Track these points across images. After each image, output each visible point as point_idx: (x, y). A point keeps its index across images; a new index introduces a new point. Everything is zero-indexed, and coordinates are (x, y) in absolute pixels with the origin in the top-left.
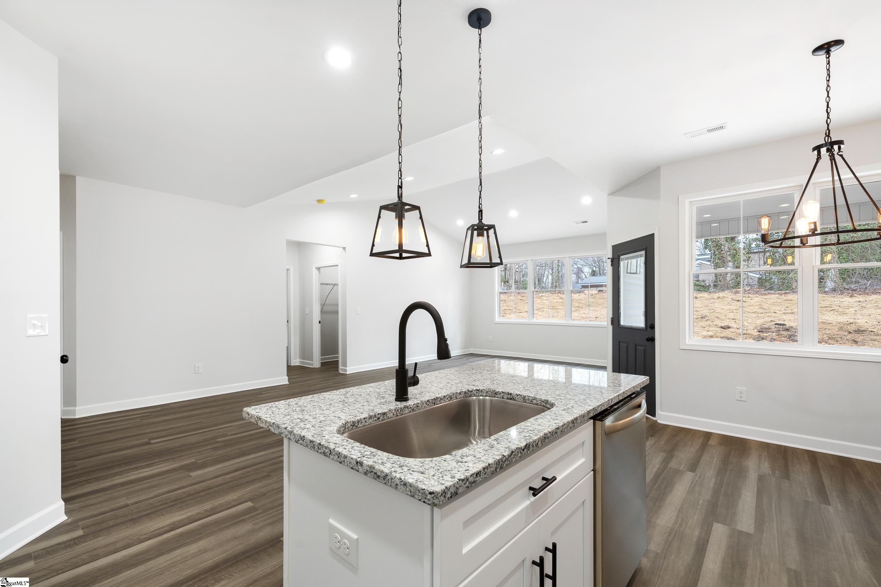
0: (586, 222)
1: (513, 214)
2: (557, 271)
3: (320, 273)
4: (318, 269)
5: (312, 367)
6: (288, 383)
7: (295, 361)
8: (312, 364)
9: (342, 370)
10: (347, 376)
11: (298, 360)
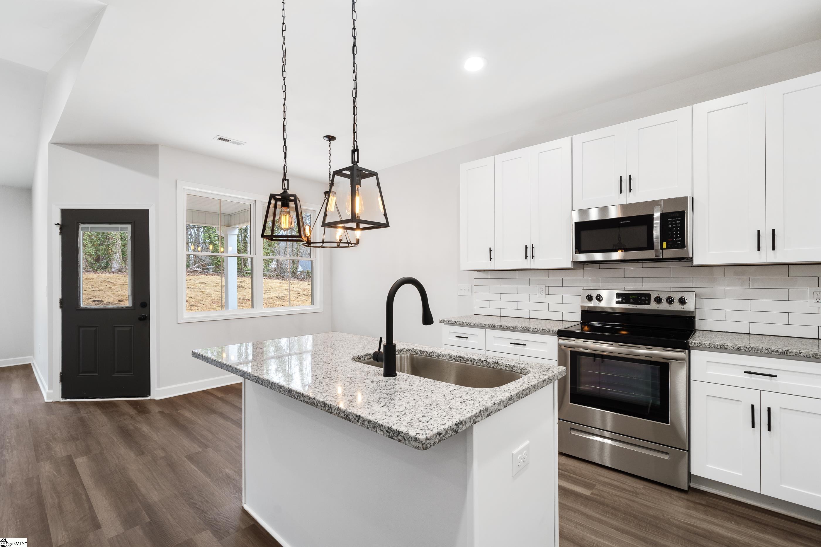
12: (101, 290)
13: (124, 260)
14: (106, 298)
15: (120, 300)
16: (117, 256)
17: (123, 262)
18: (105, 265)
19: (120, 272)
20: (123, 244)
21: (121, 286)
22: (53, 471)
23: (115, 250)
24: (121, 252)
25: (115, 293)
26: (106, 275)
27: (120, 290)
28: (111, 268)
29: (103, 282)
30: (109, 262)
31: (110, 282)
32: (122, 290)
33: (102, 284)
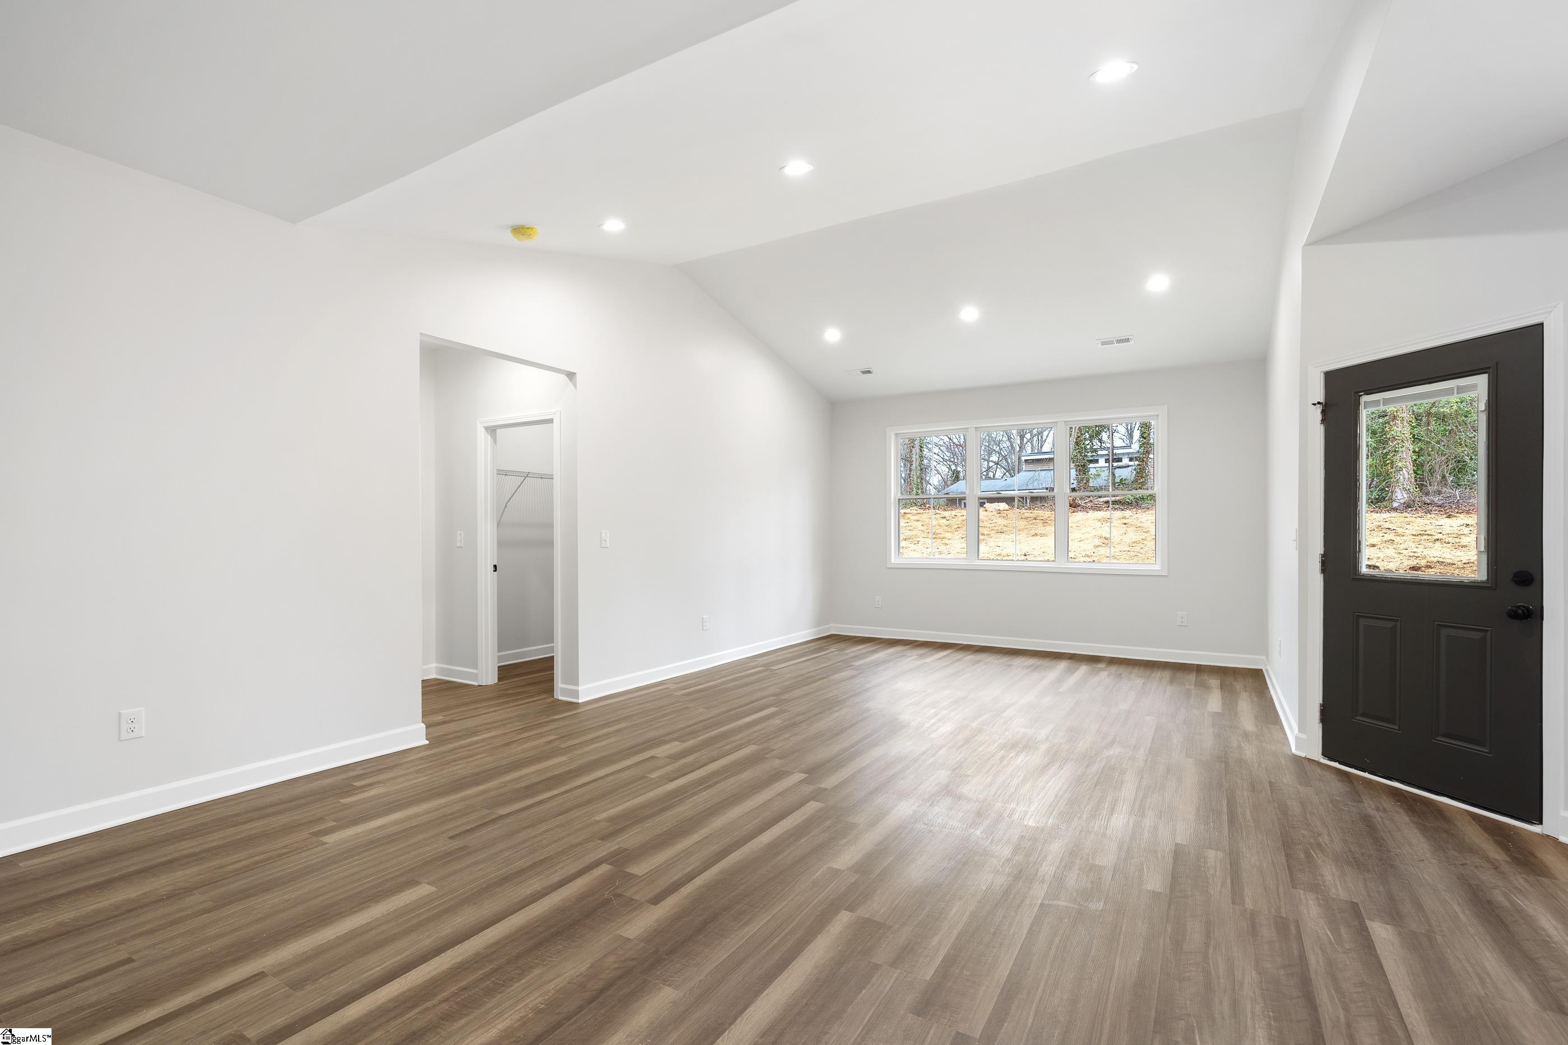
0: (1127, 340)
1: (969, 314)
2: (919, 468)
3: (495, 442)
4: (492, 430)
5: (476, 684)
6: (428, 742)
7: (424, 667)
8: (475, 677)
9: (565, 692)
10: (580, 710)
11: (434, 665)
12: (1374, 546)
13: (1417, 484)
14: (1383, 561)
15: (1413, 567)
16: (1404, 474)
17: (1417, 486)
18: (1377, 497)
19: (1410, 509)
20: (1417, 450)
21: (1415, 537)
22: (1325, 926)
23: (1400, 464)
24: (1412, 467)
25: (1401, 552)
26: (1382, 514)
27: (1413, 545)
28: (1391, 500)
29: (1376, 530)
30: (1387, 489)
31: (1389, 529)
32: (1418, 546)
33: (1374, 533)
